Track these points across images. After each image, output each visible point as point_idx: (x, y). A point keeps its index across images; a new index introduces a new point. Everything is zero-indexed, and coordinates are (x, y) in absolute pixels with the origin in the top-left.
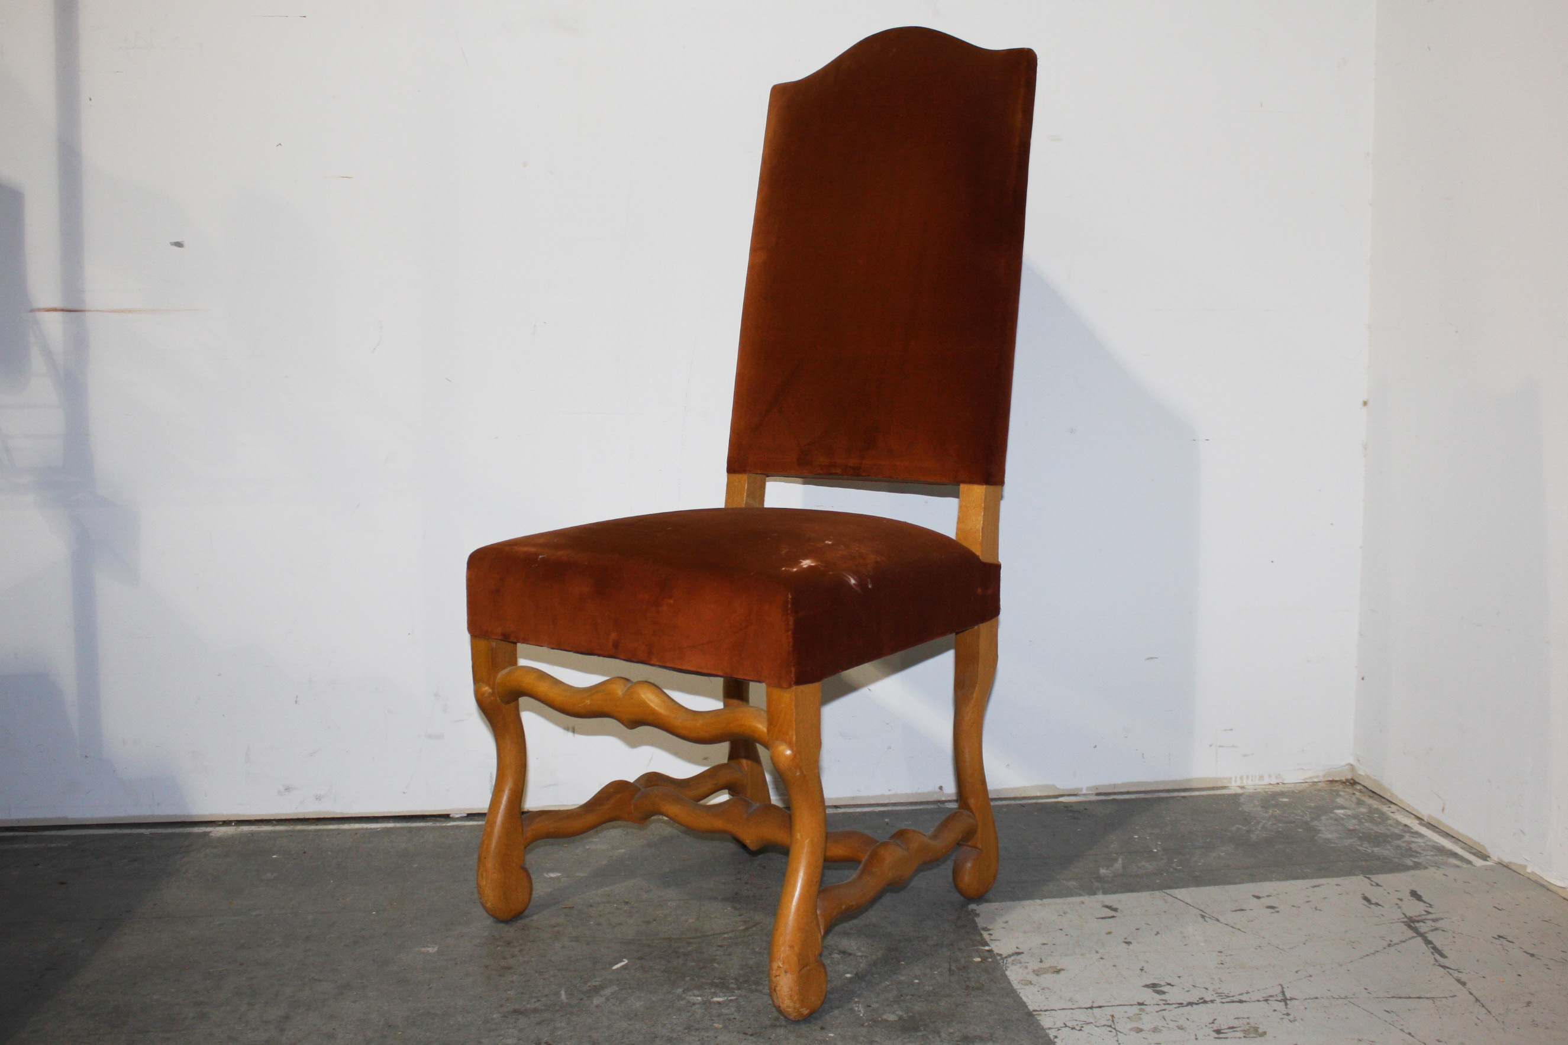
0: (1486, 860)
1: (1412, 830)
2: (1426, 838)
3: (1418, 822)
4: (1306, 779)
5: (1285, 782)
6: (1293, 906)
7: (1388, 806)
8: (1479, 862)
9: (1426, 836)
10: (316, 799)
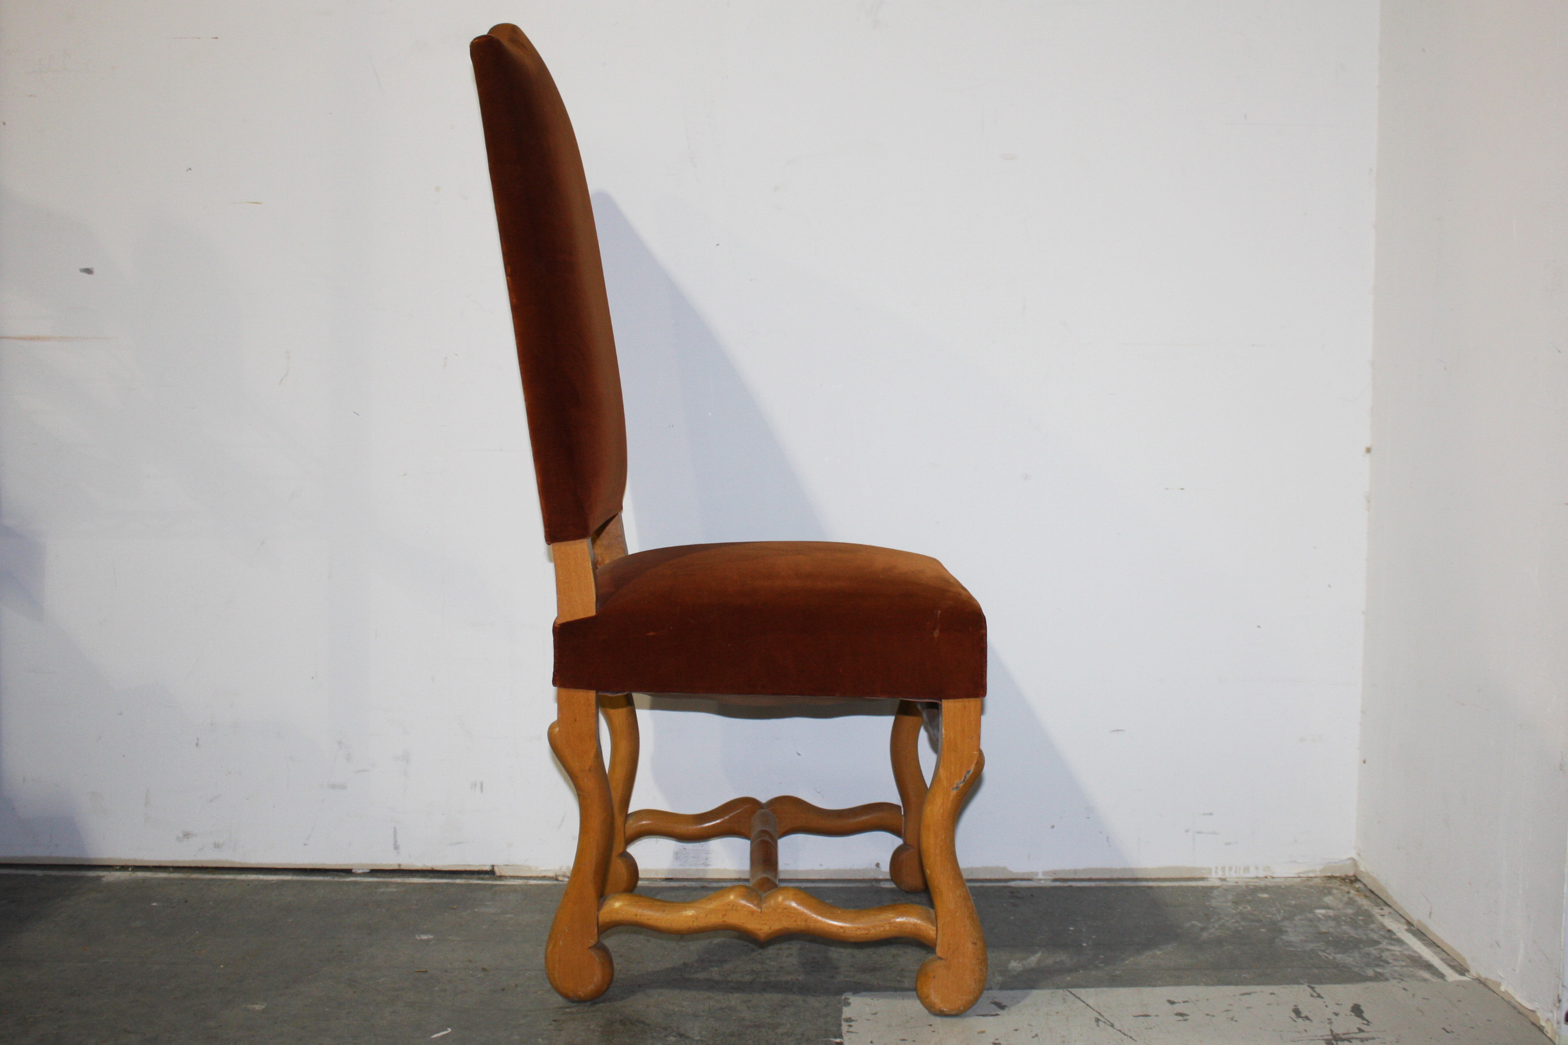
0: (1463, 974)
1: (1394, 937)
2: (1405, 946)
3: (1406, 927)
4: (1300, 873)
5: (1274, 876)
6: (1207, 1015)
7: (1380, 908)
8: (1452, 976)
9: (1407, 944)
10: (215, 847)
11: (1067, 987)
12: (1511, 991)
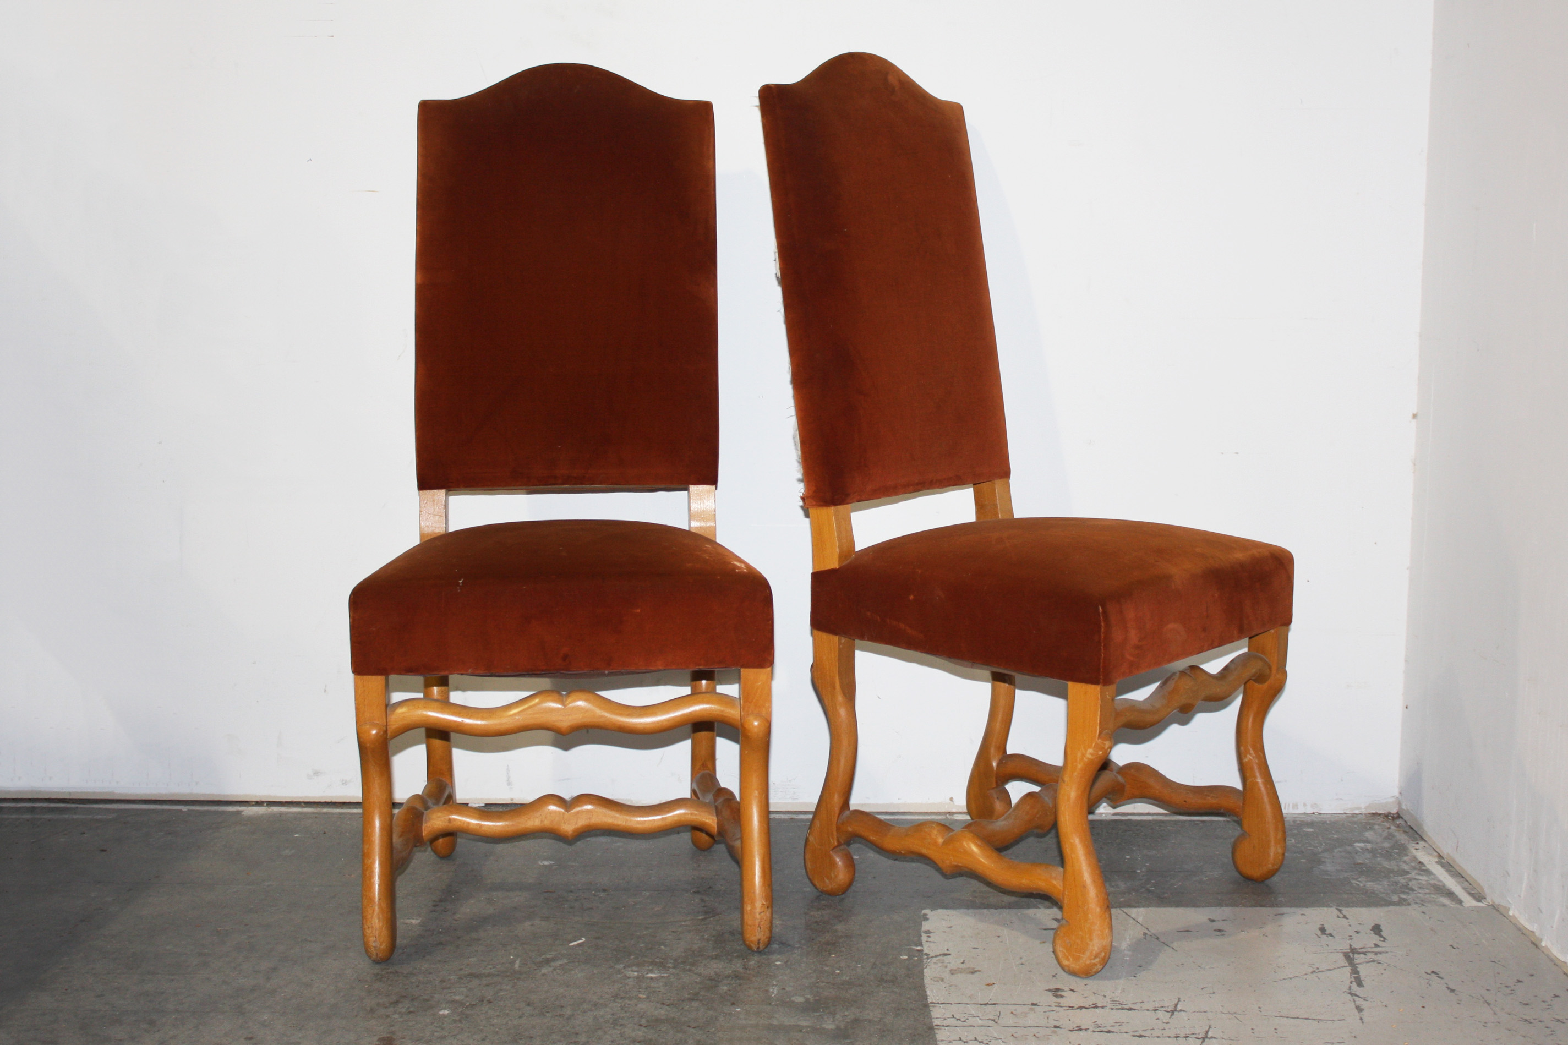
0: (1480, 901)
1: (1424, 868)
2: (1432, 876)
3: (1436, 860)
4: (1345, 810)
5: (1321, 812)
7: (1415, 842)
8: (1469, 902)
9: (1434, 875)
10: (343, 784)
11: (1120, 907)
12: (1517, 915)
